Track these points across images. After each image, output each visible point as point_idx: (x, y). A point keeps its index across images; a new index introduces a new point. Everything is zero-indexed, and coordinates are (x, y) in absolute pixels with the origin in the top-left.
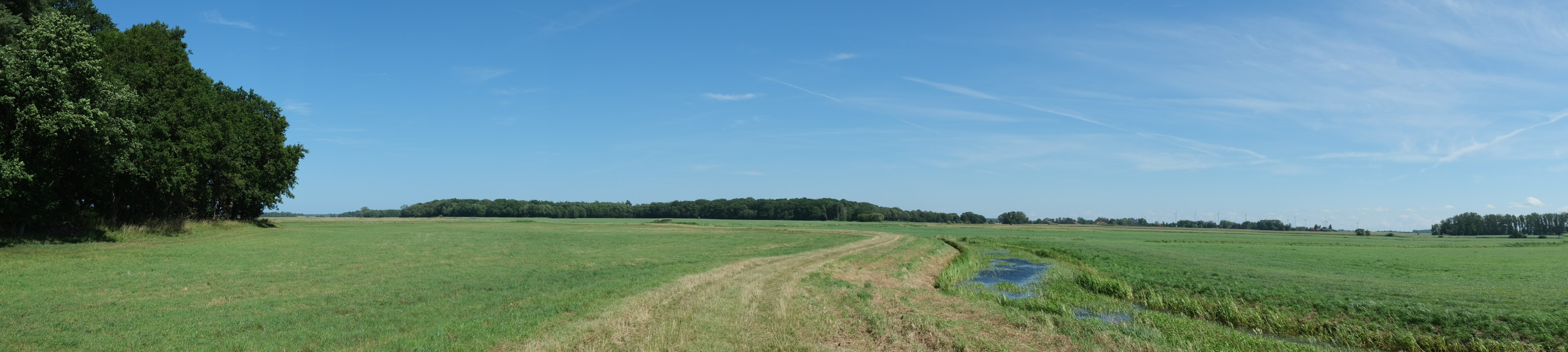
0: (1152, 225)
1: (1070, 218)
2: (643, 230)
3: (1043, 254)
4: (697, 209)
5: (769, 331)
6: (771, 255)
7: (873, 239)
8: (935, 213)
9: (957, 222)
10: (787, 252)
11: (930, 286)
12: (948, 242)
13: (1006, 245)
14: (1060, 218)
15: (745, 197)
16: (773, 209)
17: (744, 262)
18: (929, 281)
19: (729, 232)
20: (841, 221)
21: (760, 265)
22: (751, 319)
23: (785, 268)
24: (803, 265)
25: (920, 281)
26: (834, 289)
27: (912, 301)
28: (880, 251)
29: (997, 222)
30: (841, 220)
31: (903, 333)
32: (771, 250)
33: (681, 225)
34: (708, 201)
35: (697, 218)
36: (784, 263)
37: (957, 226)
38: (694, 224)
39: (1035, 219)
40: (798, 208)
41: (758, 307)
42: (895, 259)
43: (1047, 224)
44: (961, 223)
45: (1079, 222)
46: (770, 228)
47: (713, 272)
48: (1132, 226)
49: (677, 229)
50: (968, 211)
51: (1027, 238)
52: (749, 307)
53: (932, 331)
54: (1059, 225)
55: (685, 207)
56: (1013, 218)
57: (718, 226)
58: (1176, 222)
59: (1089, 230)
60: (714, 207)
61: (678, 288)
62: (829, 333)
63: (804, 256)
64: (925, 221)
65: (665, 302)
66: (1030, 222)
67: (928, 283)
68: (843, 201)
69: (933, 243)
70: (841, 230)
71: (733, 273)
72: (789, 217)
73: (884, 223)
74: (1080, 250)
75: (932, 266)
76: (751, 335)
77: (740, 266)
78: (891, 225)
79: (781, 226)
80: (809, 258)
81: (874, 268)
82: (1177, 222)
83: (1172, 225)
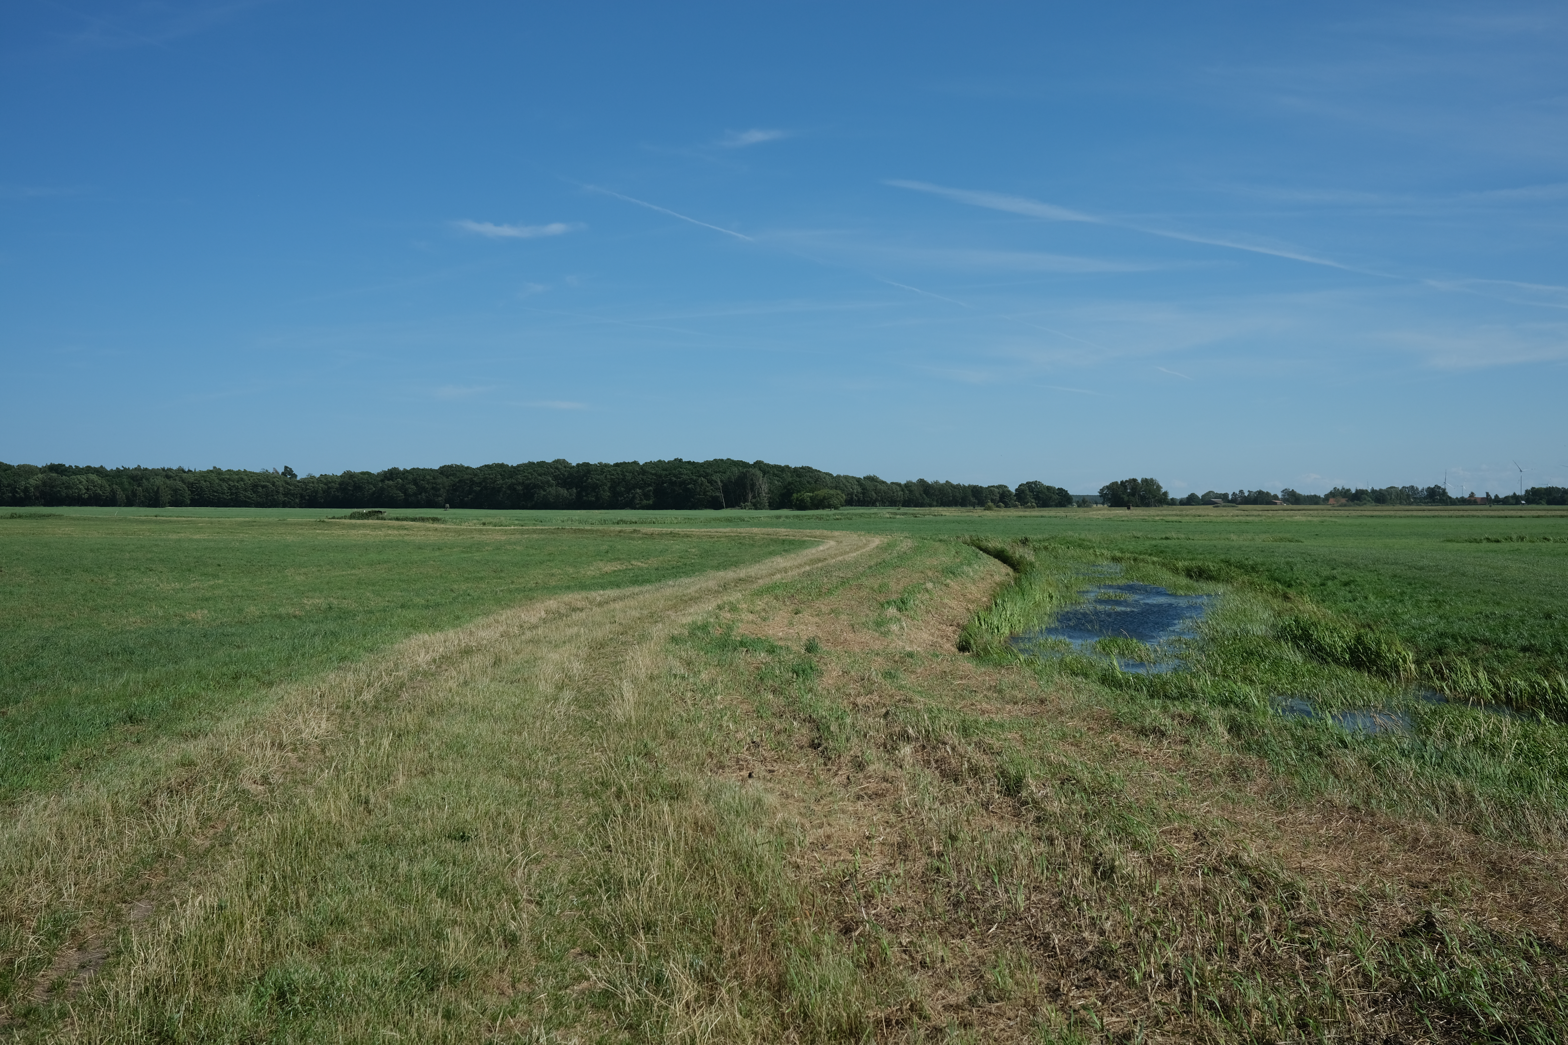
0: (1462, 501)
1: (1265, 491)
2: (323, 536)
3: (1200, 574)
4: (444, 488)
5: (597, 751)
6: (603, 587)
7: (821, 548)
8: (959, 485)
9: (1007, 506)
10: (638, 580)
11: (949, 647)
12: (986, 551)
13: (1118, 554)
14: (1241, 491)
15: (549, 460)
16: (609, 485)
17: (547, 604)
18: (946, 636)
19: (513, 536)
20: (756, 509)
21: (581, 610)
22: (558, 724)
23: (636, 614)
24: (674, 607)
25: (925, 636)
26: (741, 658)
27: (907, 680)
28: (836, 574)
29: (1097, 503)
30: (756, 506)
31: (889, 747)
32: (603, 575)
33: (405, 523)
34: (468, 468)
35: (444, 507)
36: (632, 603)
37: (1009, 513)
38: (435, 520)
39: (1185, 495)
40: (663, 483)
41: (576, 699)
42: (872, 588)
43: (1211, 507)
44: (1015, 506)
45: (1285, 500)
46: (601, 528)
47: (477, 627)
48: (1410, 504)
49: (396, 532)
50: (1032, 480)
51: (1167, 538)
52: (556, 700)
53: (951, 742)
54: (1240, 506)
55: (415, 482)
56: (1133, 494)
57: (490, 523)
58: (1520, 492)
59: (1310, 518)
60: (480, 483)
61: (396, 665)
62: (727, 751)
63: (676, 588)
64: (935, 503)
65: (367, 696)
66: (1173, 502)
67: (945, 640)
68: (758, 464)
69: (954, 552)
70: (755, 530)
71: (521, 627)
72: (645, 502)
73: (846, 512)
74: (1288, 563)
75: (954, 603)
76: (558, 759)
77: (535, 613)
78: (861, 515)
79: (625, 522)
80: (689, 591)
81: (825, 609)
82: (1523, 493)
83: (1514, 500)
